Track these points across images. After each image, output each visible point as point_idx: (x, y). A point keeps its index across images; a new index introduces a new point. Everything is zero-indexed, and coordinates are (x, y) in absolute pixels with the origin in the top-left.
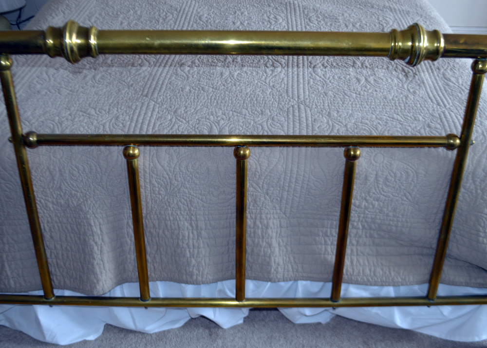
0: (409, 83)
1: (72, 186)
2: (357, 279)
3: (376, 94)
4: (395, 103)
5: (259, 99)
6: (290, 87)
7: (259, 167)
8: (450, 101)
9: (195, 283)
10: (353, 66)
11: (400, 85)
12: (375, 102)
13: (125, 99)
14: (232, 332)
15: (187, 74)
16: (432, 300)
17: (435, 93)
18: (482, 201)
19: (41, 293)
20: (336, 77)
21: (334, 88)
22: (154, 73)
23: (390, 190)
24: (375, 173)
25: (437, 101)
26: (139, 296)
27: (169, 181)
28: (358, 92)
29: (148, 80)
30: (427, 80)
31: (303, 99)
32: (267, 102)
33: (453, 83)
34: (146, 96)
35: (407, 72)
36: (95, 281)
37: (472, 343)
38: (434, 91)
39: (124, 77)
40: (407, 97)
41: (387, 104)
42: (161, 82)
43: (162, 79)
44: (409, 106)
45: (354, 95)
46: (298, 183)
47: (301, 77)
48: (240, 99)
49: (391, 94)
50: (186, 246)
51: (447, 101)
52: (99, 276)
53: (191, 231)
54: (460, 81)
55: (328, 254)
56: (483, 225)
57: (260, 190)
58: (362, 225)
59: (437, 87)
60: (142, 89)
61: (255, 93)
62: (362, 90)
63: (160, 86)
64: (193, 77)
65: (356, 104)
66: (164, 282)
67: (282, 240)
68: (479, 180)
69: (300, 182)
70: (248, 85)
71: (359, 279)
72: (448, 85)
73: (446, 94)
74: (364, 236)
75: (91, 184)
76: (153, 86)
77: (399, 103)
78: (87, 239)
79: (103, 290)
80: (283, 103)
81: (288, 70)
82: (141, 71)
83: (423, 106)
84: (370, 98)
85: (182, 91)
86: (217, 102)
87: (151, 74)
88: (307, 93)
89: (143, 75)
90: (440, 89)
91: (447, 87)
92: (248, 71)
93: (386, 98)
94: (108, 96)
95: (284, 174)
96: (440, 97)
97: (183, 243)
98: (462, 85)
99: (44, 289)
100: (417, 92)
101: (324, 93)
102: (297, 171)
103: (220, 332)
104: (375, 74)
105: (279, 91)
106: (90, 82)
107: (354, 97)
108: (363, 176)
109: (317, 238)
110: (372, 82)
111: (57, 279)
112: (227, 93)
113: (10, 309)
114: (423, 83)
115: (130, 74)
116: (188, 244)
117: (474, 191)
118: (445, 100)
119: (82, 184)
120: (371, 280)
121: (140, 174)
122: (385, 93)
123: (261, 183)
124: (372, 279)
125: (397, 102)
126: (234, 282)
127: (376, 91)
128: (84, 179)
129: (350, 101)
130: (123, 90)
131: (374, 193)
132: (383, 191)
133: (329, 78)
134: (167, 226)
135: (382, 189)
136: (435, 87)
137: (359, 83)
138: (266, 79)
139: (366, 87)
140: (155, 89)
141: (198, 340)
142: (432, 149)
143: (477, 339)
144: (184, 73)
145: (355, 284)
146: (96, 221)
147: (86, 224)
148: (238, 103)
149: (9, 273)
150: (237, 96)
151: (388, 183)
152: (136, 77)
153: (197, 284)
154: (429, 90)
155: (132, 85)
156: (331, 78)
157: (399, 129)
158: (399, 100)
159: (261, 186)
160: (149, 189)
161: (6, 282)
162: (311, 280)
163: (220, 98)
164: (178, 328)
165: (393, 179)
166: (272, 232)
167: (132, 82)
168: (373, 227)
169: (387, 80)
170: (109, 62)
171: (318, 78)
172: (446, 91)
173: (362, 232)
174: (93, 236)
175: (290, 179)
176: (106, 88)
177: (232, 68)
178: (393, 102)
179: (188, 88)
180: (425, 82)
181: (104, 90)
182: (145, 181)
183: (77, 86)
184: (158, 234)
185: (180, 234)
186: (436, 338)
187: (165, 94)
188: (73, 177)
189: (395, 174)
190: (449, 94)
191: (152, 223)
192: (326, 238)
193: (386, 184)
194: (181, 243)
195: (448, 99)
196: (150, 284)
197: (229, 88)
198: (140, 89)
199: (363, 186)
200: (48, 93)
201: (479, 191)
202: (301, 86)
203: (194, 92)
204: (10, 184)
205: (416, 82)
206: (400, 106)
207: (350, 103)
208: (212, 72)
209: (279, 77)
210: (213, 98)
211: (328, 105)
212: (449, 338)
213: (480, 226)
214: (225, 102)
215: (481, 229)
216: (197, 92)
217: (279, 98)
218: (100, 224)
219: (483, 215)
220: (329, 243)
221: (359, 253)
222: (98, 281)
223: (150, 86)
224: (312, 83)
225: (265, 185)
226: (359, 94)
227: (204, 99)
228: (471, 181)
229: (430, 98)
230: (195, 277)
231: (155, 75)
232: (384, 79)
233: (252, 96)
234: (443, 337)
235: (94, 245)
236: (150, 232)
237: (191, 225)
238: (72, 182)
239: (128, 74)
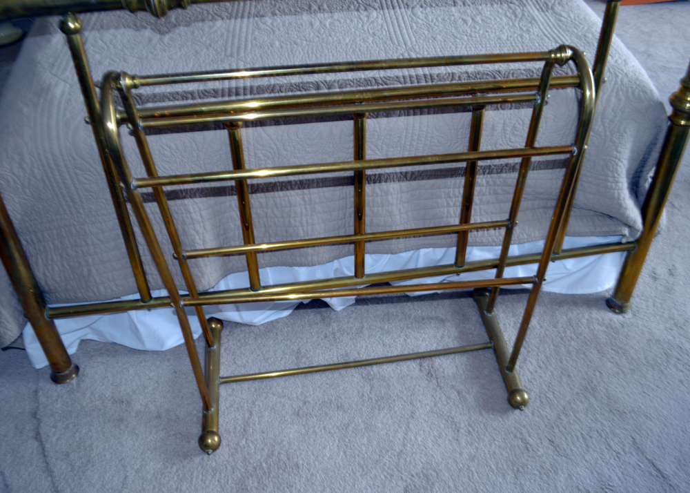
0: (519, 21)
1: (163, 170)
2: (482, 240)
3: (489, 35)
4: (511, 43)
5: (362, 49)
6: (393, 33)
7: (377, 126)
8: (568, 38)
9: (310, 264)
10: (455, 6)
11: (511, 24)
12: (490, 43)
13: (207, 61)
14: (346, 314)
15: (271, 26)
16: (558, 254)
17: (550, 30)
18: (611, 144)
19: (137, 296)
20: (440, 19)
21: (441, 32)
22: (231, 29)
23: (517, 139)
24: (502, 122)
25: (554, 38)
26: (249, 286)
27: (276, 152)
28: (468, 35)
29: (228, 37)
30: (537, 16)
31: (411, 46)
32: (372, 52)
33: (564, 18)
34: (232, 55)
35: (513, 8)
36: (200, 275)
37: (590, 295)
38: (548, 28)
39: (197, 36)
40: (522, 37)
41: (502, 45)
42: (243, 39)
43: (243, 35)
44: (527, 46)
45: (465, 37)
46: (421, 141)
47: (401, 21)
48: (341, 50)
49: (504, 34)
50: (299, 224)
51: (565, 38)
52: (204, 269)
53: (303, 207)
54: (572, 16)
55: (451, 217)
56: (611, 169)
57: (378, 152)
58: (486, 181)
59: (550, 24)
60: (223, 48)
61: (356, 43)
62: (471, 31)
63: (243, 44)
64: (279, 30)
65: (470, 48)
66: (274, 268)
67: (403, 207)
68: (608, 121)
69: (423, 139)
70: (345, 34)
71: (484, 240)
72: (561, 21)
73: (560, 31)
74: (487, 193)
75: (187, 165)
76: (236, 44)
77: (515, 43)
78: (186, 228)
79: (209, 284)
80: (391, 52)
81: (384, 15)
82: (215, 28)
83: (541, 44)
84: (483, 40)
85: (272, 47)
86: (316, 56)
87: (229, 31)
88: (414, 39)
89: (219, 33)
90: (554, 26)
91: (560, 23)
92: (340, 19)
93: (500, 39)
94: (186, 60)
95: (405, 131)
96: (556, 34)
97: (295, 221)
98: (575, 20)
99: (140, 291)
100: (531, 30)
101: (432, 37)
102: (420, 127)
103: (333, 315)
104: (480, 13)
105: (382, 39)
106: (159, 45)
107: (466, 39)
108: (490, 126)
109: (439, 201)
110: (480, 22)
111: (153, 279)
112: (324, 45)
113: (98, 320)
114: (535, 20)
115: (203, 32)
116: (301, 223)
117: (603, 134)
118: (562, 37)
119: (176, 165)
120: (496, 240)
121: (244, 147)
122: (498, 33)
123: (380, 144)
124: (497, 238)
125: (513, 42)
126: (352, 258)
127: (487, 31)
128: (177, 160)
129: (463, 44)
130: (202, 50)
131: (501, 145)
132: (510, 142)
133: (432, 21)
134: (276, 203)
135: (510, 139)
136: (548, 24)
137: (467, 24)
138: (363, 26)
139: (475, 28)
140: (239, 47)
141: (310, 326)
142: (561, 91)
143: (600, 289)
144: (267, 26)
145: (480, 246)
146: (195, 207)
147: (184, 212)
148: (340, 55)
149: (97, 278)
150: (336, 48)
151: (516, 132)
152: (212, 36)
153: (312, 266)
154: (542, 27)
155: (210, 45)
156: (435, 20)
157: (523, 72)
158: (514, 40)
159: (380, 147)
160: (254, 164)
161: (95, 290)
162: (434, 247)
163: (318, 51)
164: (286, 317)
165: (521, 127)
166: (392, 198)
167: (208, 42)
168: (498, 182)
169: (495, 19)
170: (173, 20)
171: (420, 21)
172: (560, 27)
173: (486, 189)
174: (194, 224)
175: (412, 136)
176: (180, 51)
177: (320, 15)
178: (509, 42)
179: (277, 44)
180: (536, 18)
181: (179, 54)
182: (249, 154)
183: (144, 51)
184: (266, 214)
185: (292, 211)
186: (555, 293)
187: (253, 53)
188: (165, 158)
189: (523, 121)
190: (563, 30)
191: (259, 202)
192: (448, 199)
193: (514, 134)
194: (293, 222)
195: (565, 36)
196: (260, 271)
197: (325, 40)
198: (221, 49)
199: (489, 138)
200: (112, 62)
201: (608, 133)
202: (405, 31)
203: (286, 47)
204: (89, 175)
205: (527, 19)
206: (517, 46)
207: (464, 47)
208: (299, 22)
209: (377, 23)
210: (310, 52)
211: (441, 51)
212: (570, 292)
213: (609, 171)
214: (326, 55)
215: (610, 174)
216: (289, 46)
217: (384, 46)
218: (200, 210)
219: (612, 158)
220: (452, 204)
221: (483, 212)
222: (203, 274)
223: (233, 44)
224: (415, 27)
225: (384, 146)
226: (471, 36)
227: (300, 53)
228: (600, 123)
229: (546, 36)
230: (310, 258)
231: (234, 31)
232: (492, 19)
233: (354, 46)
234: (564, 292)
235: (194, 233)
236: (257, 213)
237: (304, 201)
238: (163, 164)
239: (202, 33)
